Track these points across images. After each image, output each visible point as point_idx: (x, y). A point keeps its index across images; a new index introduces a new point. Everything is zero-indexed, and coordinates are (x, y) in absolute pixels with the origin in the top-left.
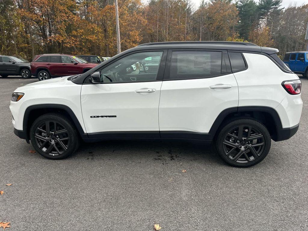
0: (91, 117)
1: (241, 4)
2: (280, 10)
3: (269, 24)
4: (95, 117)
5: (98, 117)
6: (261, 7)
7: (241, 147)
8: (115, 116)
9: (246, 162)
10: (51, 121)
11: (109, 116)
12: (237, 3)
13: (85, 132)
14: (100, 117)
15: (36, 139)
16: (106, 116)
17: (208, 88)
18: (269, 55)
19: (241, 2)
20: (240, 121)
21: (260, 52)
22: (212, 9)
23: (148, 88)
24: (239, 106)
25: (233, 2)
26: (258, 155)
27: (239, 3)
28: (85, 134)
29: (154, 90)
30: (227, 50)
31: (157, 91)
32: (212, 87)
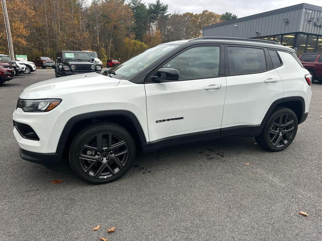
0: (157, 122)
1: (133, 5)
2: (167, 16)
3: (159, 27)
4: (160, 121)
6: (151, 11)
10: (106, 133)
12: (129, 4)
13: (148, 141)
14: (166, 120)
15: (80, 161)
16: (173, 119)
19: (133, 3)
22: (107, 7)
25: (126, 3)
27: (132, 4)
28: (148, 143)
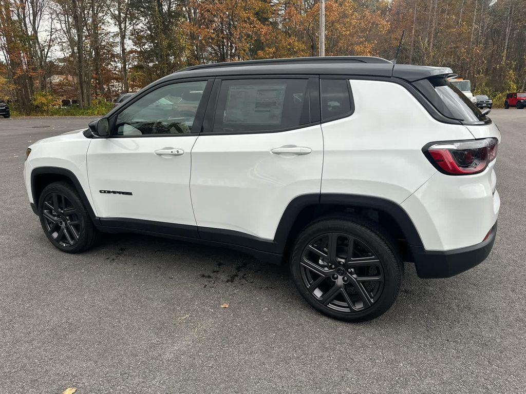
4: (105, 192)
5: (109, 192)
7: (337, 278)
8: (130, 194)
9: (347, 310)
11: (123, 193)
14: (112, 192)
16: (119, 193)
17: (267, 153)
18: (410, 82)
20: (330, 223)
21: (390, 77)
23: (174, 147)
24: (323, 191)
26: (370, 302)
29: (181, 152)
30: (319, 75)
31: (186, 153)
32: (275, 150)
